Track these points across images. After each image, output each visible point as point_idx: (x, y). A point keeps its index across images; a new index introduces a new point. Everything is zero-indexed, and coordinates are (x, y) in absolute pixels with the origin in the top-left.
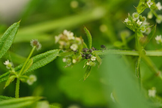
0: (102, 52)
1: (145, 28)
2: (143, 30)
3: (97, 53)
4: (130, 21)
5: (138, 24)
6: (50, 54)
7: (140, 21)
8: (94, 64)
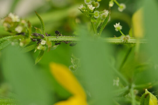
0: (56, 38)
1: (99, 14)
2: (97, 16)
3: (51, 38)
4: (85, 7)
5: (90, 9)
6: (5, 40)
7: (93, 7)
8: (45, 48)
